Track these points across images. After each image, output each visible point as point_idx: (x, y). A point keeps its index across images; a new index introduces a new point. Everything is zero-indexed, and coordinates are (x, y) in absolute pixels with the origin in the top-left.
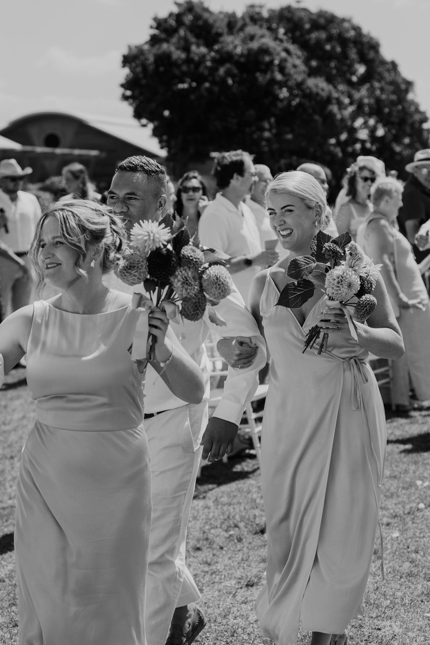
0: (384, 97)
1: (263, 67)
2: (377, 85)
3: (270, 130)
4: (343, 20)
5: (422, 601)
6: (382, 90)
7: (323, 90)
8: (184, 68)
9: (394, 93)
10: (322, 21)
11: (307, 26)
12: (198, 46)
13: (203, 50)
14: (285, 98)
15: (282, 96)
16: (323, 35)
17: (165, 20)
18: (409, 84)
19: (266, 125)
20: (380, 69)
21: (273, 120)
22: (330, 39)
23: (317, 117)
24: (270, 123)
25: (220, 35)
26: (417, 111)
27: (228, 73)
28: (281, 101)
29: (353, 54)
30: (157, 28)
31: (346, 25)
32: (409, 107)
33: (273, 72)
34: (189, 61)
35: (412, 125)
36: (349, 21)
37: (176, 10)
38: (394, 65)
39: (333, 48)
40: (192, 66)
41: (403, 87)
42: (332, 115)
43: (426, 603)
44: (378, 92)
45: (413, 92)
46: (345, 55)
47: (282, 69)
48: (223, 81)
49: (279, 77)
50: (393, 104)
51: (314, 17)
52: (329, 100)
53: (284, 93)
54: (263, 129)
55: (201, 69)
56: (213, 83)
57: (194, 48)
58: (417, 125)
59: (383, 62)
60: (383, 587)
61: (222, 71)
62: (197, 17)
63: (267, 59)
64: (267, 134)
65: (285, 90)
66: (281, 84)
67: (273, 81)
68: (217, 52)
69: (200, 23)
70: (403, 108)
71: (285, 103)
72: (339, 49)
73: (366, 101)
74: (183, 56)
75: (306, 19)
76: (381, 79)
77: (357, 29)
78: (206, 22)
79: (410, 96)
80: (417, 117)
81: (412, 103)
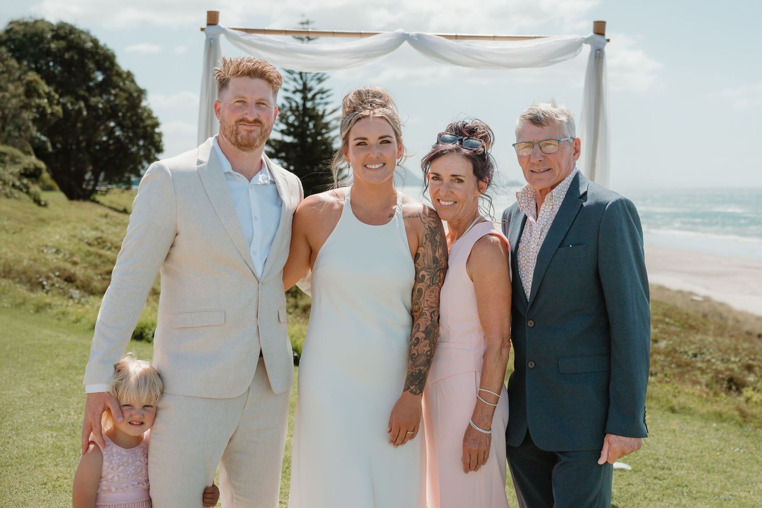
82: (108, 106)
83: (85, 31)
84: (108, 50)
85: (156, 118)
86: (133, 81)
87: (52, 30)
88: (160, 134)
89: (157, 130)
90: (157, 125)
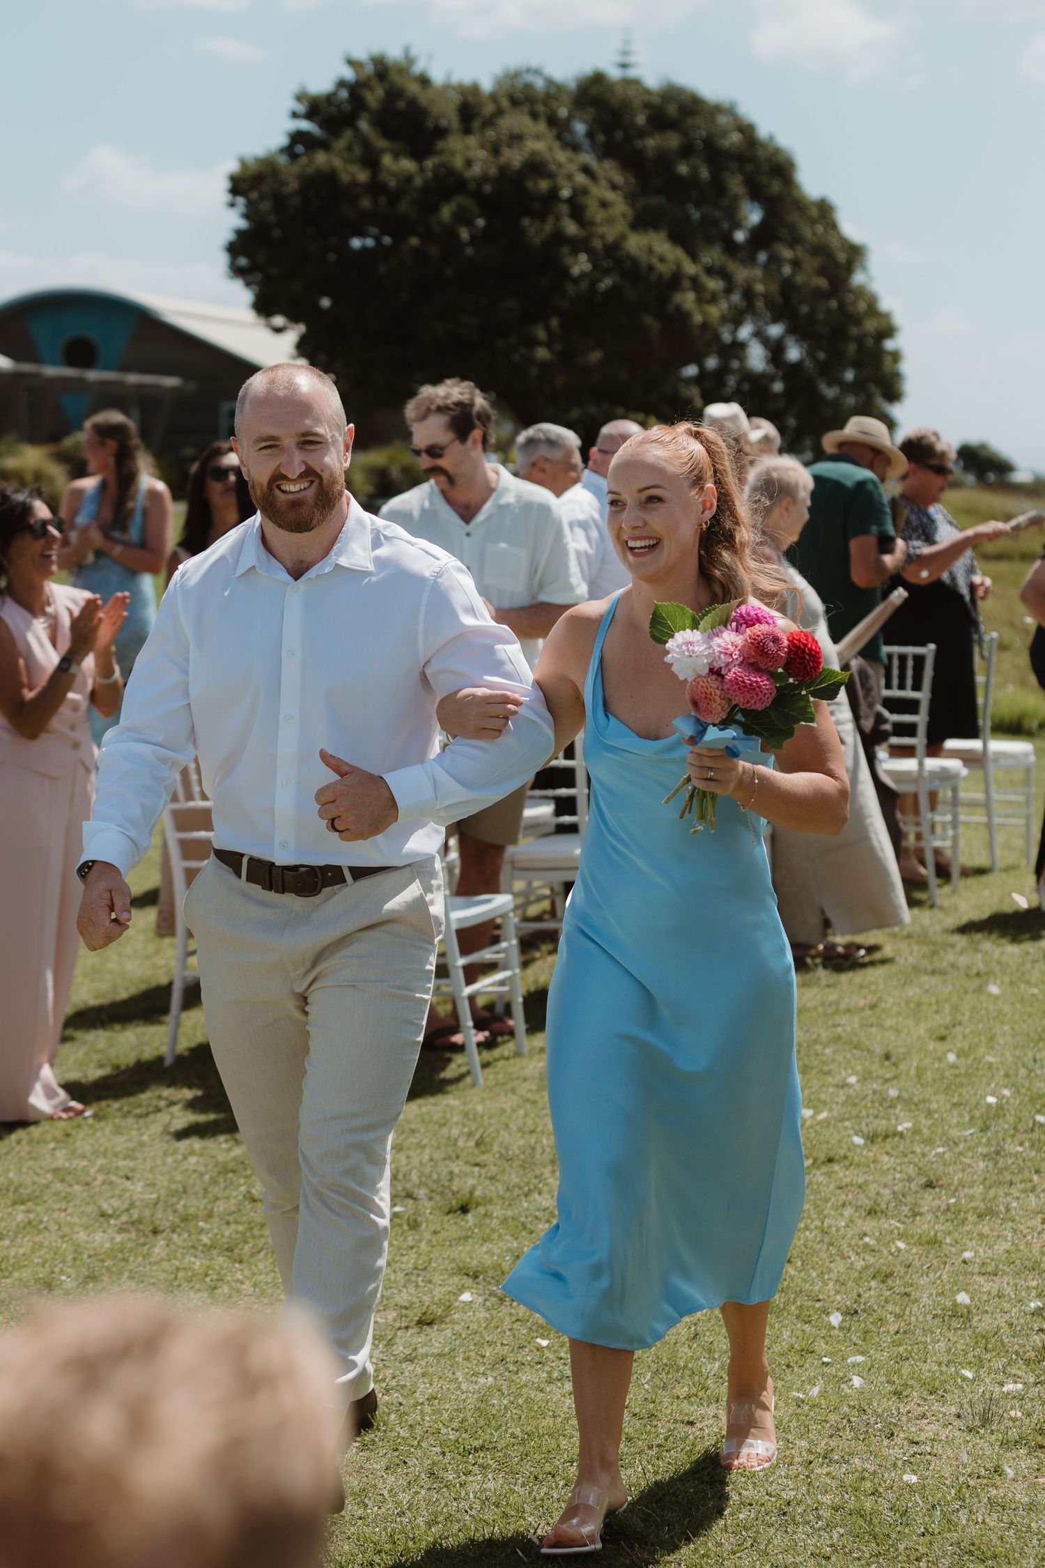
0: (799, 279)
1: (537, 206)
2: (787, 253)
3: (549, 345)
4: (717, 109)
5: (788, 1366)
6: (796, 264)
7: (662, 260)
8: (366, 203)
9: (821, 272)
10: (672, 110)
11: (641, 119)
12: (396, 156)
13: (408, 165)
14: (583, 275)
15: (576, 271)
16: (673, 141)
17: (330, 98)
18: (855, 253)
19: (541, 334)
20: (793, 217)
21: (555, 322)
22: (687, 151)
23: (650, 321)
24: (548, 330)
25: (441, 133)
26: (872, 309)
27: (462, 217)
28: (575, 281)
29: (736, 185)
30: (309, 116)
31: (722, 120)
32: (854, 303)
33: (558, 219)
34: (376, 187)
35: (860, 341)
36: (730, 111)
37: (349, 74)
38: (824, 210)
39: (694, 171)
40: (383, 200)
41: (842, 257)
42: (683, 316)
43: (796, 1369)
44: (787, 270)
45: (864, 268)
46: (718, 186)
47: (577, 212)
48: (450, 234)
49: (571, 228)
50: (820, 295)
51: (656, 100)
52: (675, 281)
53: (581, 265)
54: (532, 342)
55: (403, 207)
56: (426, 237)
57: (387, 160)
58: (870, 342)
59: (800, 205)
60: (708, 1333)
61: (446, 212)
62: (395, 93)
63: (544, 186)
64: (542, 353)
65: (583, 257)
66: (578, 245)
67: (558, 238)
69: (401, 105)
70: (842, 305)
71: (584, 285)
72: (704, 173)
73: (760, 288)
74: (363, 176)
75: (637, 103)
76: (795, 240)
77: (747, 130)
78: (413, 103)
79: (858, 278)
80: (870, 325)
81: (861, 292)
82: (775, 288)
83: (727, 105)
84: (777, 151)
85: (886, 316)
86: (833, 226)
87: (647, 105)
88: (896, 356)
89: (889, 345)
90: (888, 331)
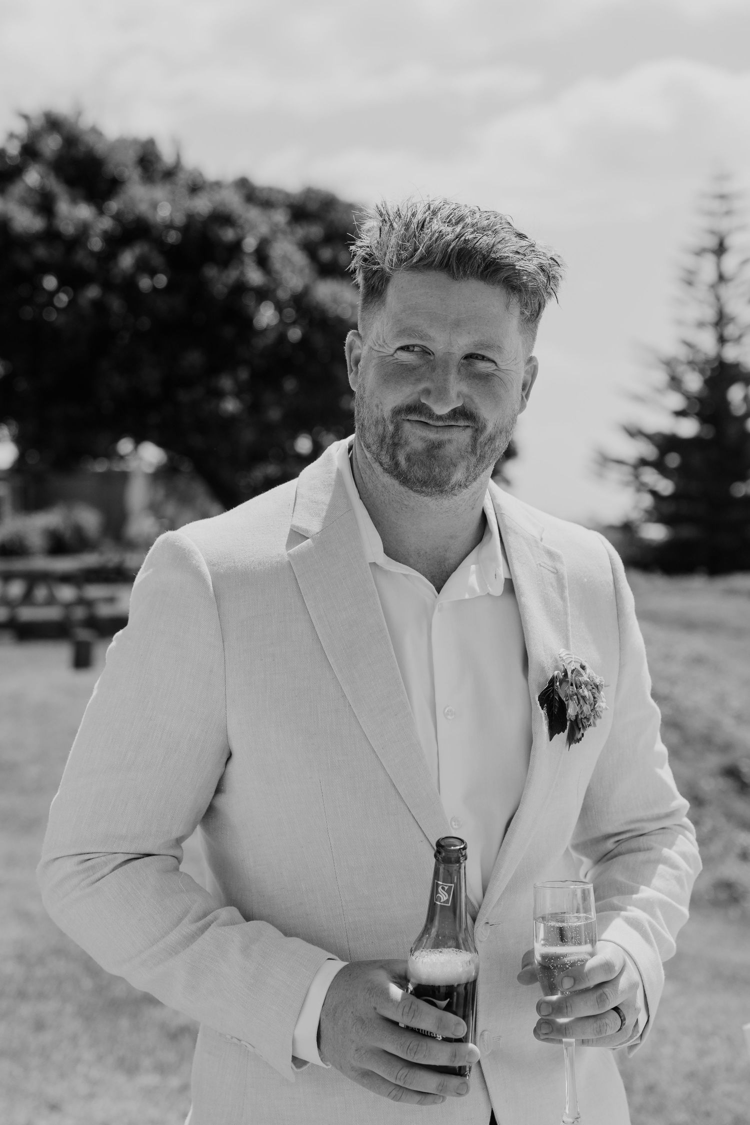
1: (220, 254)
3: (236, 396)
8: (41, 252)
12: (72, 201)
13: (84, 212)
14: (269, 327)
15: (262, 322)
19: (228, 385)
21: (242, 373)
24: (235, 380)
25: (119, 181)
27: (143, 266)
28: (261, 334)
33: (243, 269)
34: (51, 235)
37: (20, 127)
40: (59, 249)
47: (262, 259)
48: (130, 283)
53: (267, 316)
54: (219, 395)
55: (80, 257)
56: (107, 286)
57: (62, 207)
61: (127, 260)
62: (71, 140)
63: (229, 235)
64: (230, 406)
65: (269, 308)
66: (263, 294)
67: (242, 287)
68: (117, 217)
69: (78, 153)
71: (270, 337)
74: (38, 223)
78: (90, 152)
